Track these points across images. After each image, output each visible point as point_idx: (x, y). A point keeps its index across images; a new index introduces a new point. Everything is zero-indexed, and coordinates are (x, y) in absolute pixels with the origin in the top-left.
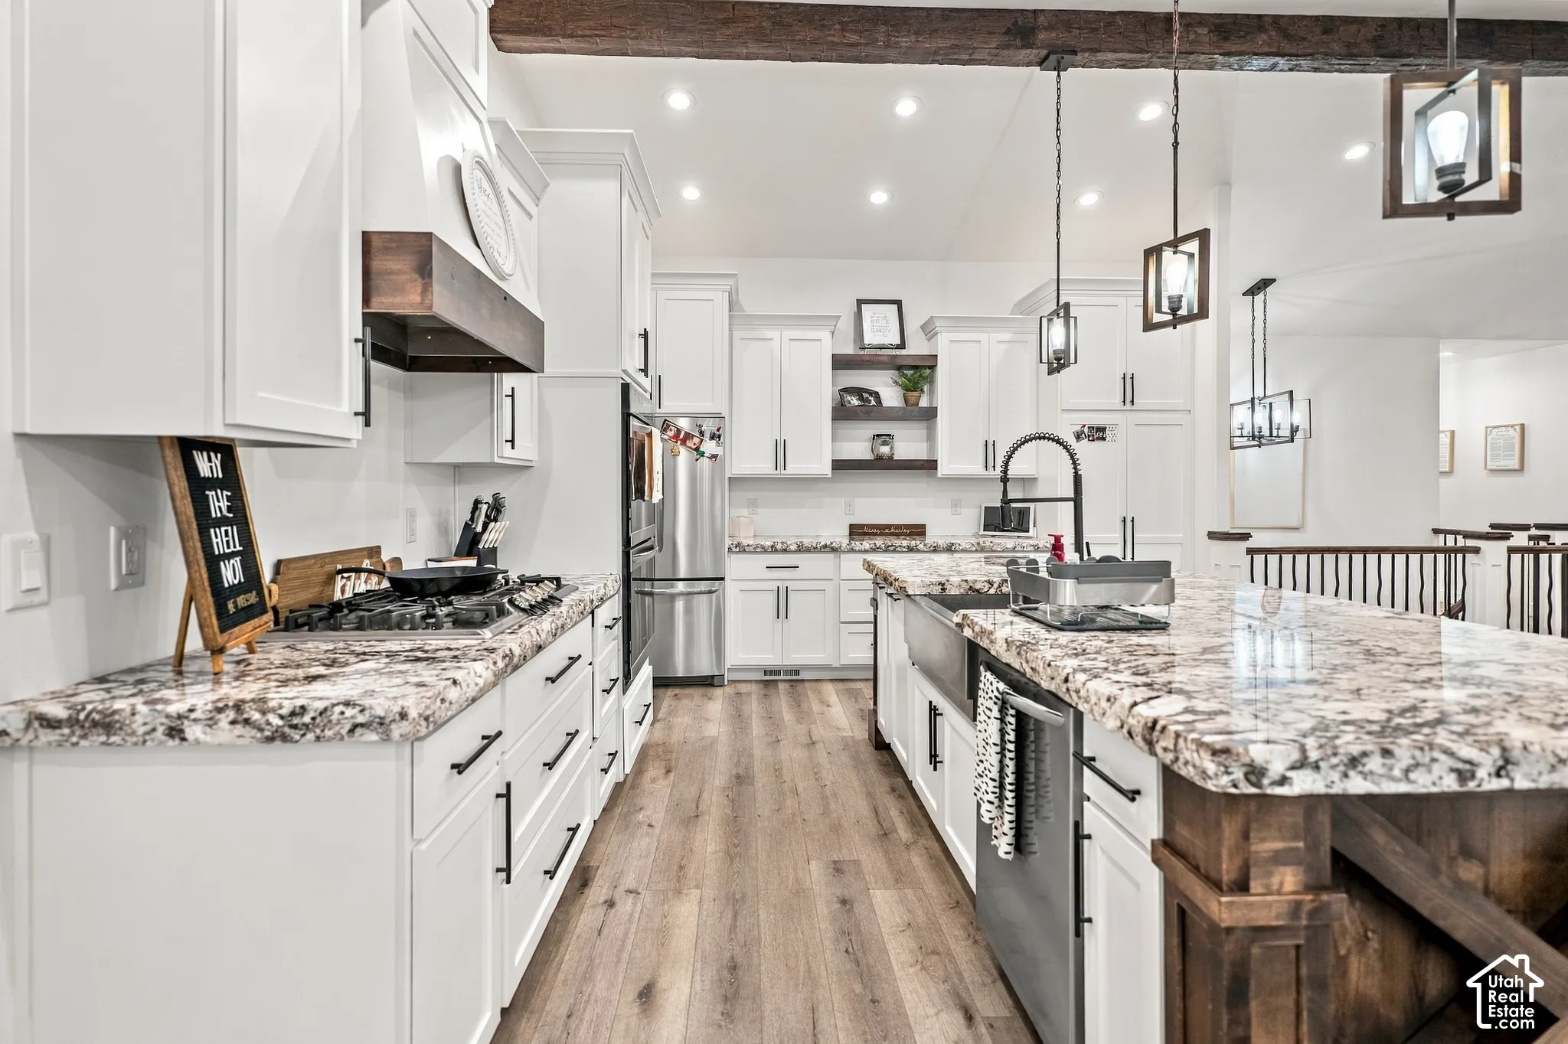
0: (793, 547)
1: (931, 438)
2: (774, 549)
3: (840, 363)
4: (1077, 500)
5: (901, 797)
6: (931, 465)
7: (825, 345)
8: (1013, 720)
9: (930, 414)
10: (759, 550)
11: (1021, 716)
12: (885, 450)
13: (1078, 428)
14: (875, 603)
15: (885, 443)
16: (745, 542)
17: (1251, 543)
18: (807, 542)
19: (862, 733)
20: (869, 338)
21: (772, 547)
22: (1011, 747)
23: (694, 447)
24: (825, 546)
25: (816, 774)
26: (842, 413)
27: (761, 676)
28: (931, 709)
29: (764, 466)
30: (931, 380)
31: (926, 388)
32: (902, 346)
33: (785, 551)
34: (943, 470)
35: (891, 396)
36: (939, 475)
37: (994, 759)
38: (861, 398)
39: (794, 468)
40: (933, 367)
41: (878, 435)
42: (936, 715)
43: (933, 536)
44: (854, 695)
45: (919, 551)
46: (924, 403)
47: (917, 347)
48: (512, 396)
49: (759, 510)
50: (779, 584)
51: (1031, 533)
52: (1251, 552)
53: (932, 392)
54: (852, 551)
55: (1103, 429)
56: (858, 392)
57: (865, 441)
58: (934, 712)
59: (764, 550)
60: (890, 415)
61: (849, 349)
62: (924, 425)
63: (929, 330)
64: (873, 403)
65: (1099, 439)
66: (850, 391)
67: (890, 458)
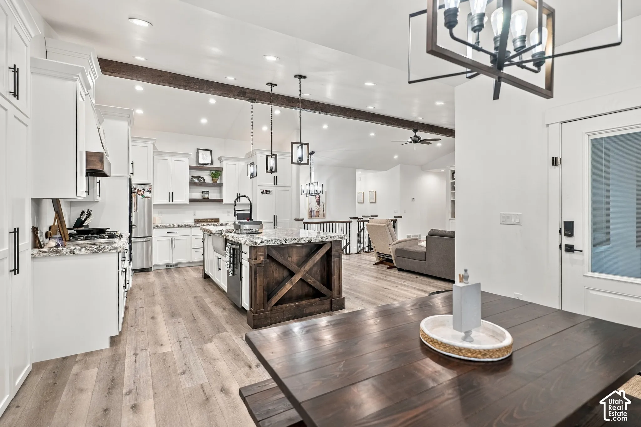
0: (176, 226)
1: (221, 192)
2: (170, 227)
3: (191, 168)
6: (220, 201)
7: (187, 162)
8: (232, 250)
9: (220, 185)
10: (164, 227)
12: (206, 196)
13: (263, 191)
14: (204, 239)
15: (206, 194)
16: (159, 225)
17: (304, 221)
18: (181, 225)
20: (201, 161)
21: (169, 226)
22: (232, 255)
23: (141, 194)
24: (187, 225)
26: (192, 184)
27: (165, 267)
29: (166, 201)
30: (221, 175)
31: (219, 177)
32: (212, 164)
33: (173, 227)
34: (225, 202)
35: (208, 179)
36: (223, 204)
38: (199, 180)
39: (176, 201)
40: (221, 171)
41: (204, 191)
43: (221, 221)
46: (218, 182)
47: (216, 165)
48: (100, 183)
49: (163, 215)
50: (172, 238)
52: (304, 223)
53: (221, 179)
54: (196, 226)
55: (269, 191)
56: (198, 177)
57: (200, 193)
58: (219, 258)
59: (166, 227)
60: (208, 185)
61: (194, 164)
62: (219, 188)
63: (220, 159)
64: (202, 181)
65: (268, 194)
66: (195, 177)
67: (208, 198)
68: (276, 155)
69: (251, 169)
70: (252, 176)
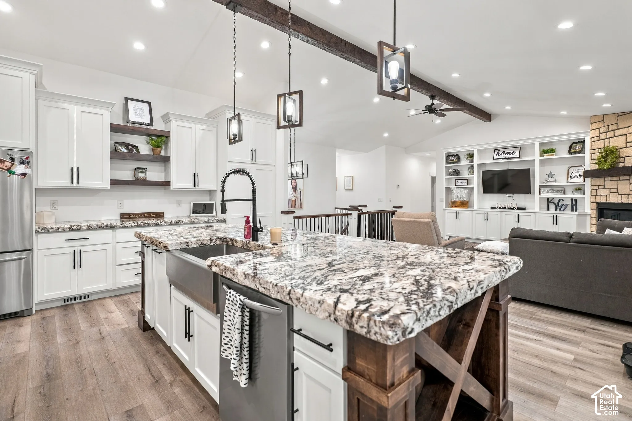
0: (85, 227)
1: (167, 170)
2: (71, 229)
3: (114, 128)
4: (254, 200)
5: (163, 355)
6: (167, 184)
7: (106, 118)
8: (248, 314)
9: (166, 160)
10: (60, 230)
11: (252, 312)
12: (141, 176)
14: (142, 254)
15: (142, 172)
16: (49, 226)
17: (295, 215)
18: (94, 224)
19: (133, 324)
20: (133, 118)
21: (70, 227)
22: (247, 328)
24: (107, 226)
25: (107, 357)
26: (115, 155)
27: (63, 303)
28: (186, 309)
30: (167, 143)
31: (164, 147)
32: (151, 124)
33: (79, 230)
34: (174, 186)
35: (145, 149)
36: (172, 189)
37: (237, 336)
38: (127, 148)
39: (84, 183)
40: (168, 137)
41: (138, 168)
42: (189, 312)
43: (168, 217)
44: (126, 303)
45: (162, 225)
46: (163, 153)
47: (159, 126)
49: (59, 208)
50: (75, 249)
51: (214, 215)
52: (295, 218)
53: (167, 149)
54: (124, 227)
56: (127, 145)
57: (130, 171)
58: (188, 311)
59: (64, 230)
60: (144, 158)
61: (120, 122)
62: (163, 164)
63: (166, 118)
64: (135, 151)
66: (121, 144)
67: (145, 180)
68: (300, 93)
69: (234, 128)
70: (235, 139)
